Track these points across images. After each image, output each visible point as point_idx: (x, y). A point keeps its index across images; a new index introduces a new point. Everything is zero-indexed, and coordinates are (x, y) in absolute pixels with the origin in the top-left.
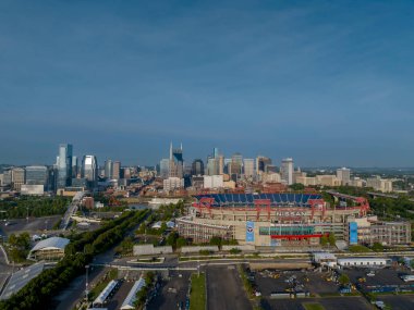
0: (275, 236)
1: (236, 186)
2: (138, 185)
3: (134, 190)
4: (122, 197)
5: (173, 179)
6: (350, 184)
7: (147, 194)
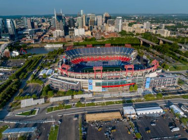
0: (104, 86)
1: (92, 34)
2: (40, 34)
3: (37, 38)
4: (30, 44)
5: (58, 31)
6: (149, 31)
7: (44, 41)
